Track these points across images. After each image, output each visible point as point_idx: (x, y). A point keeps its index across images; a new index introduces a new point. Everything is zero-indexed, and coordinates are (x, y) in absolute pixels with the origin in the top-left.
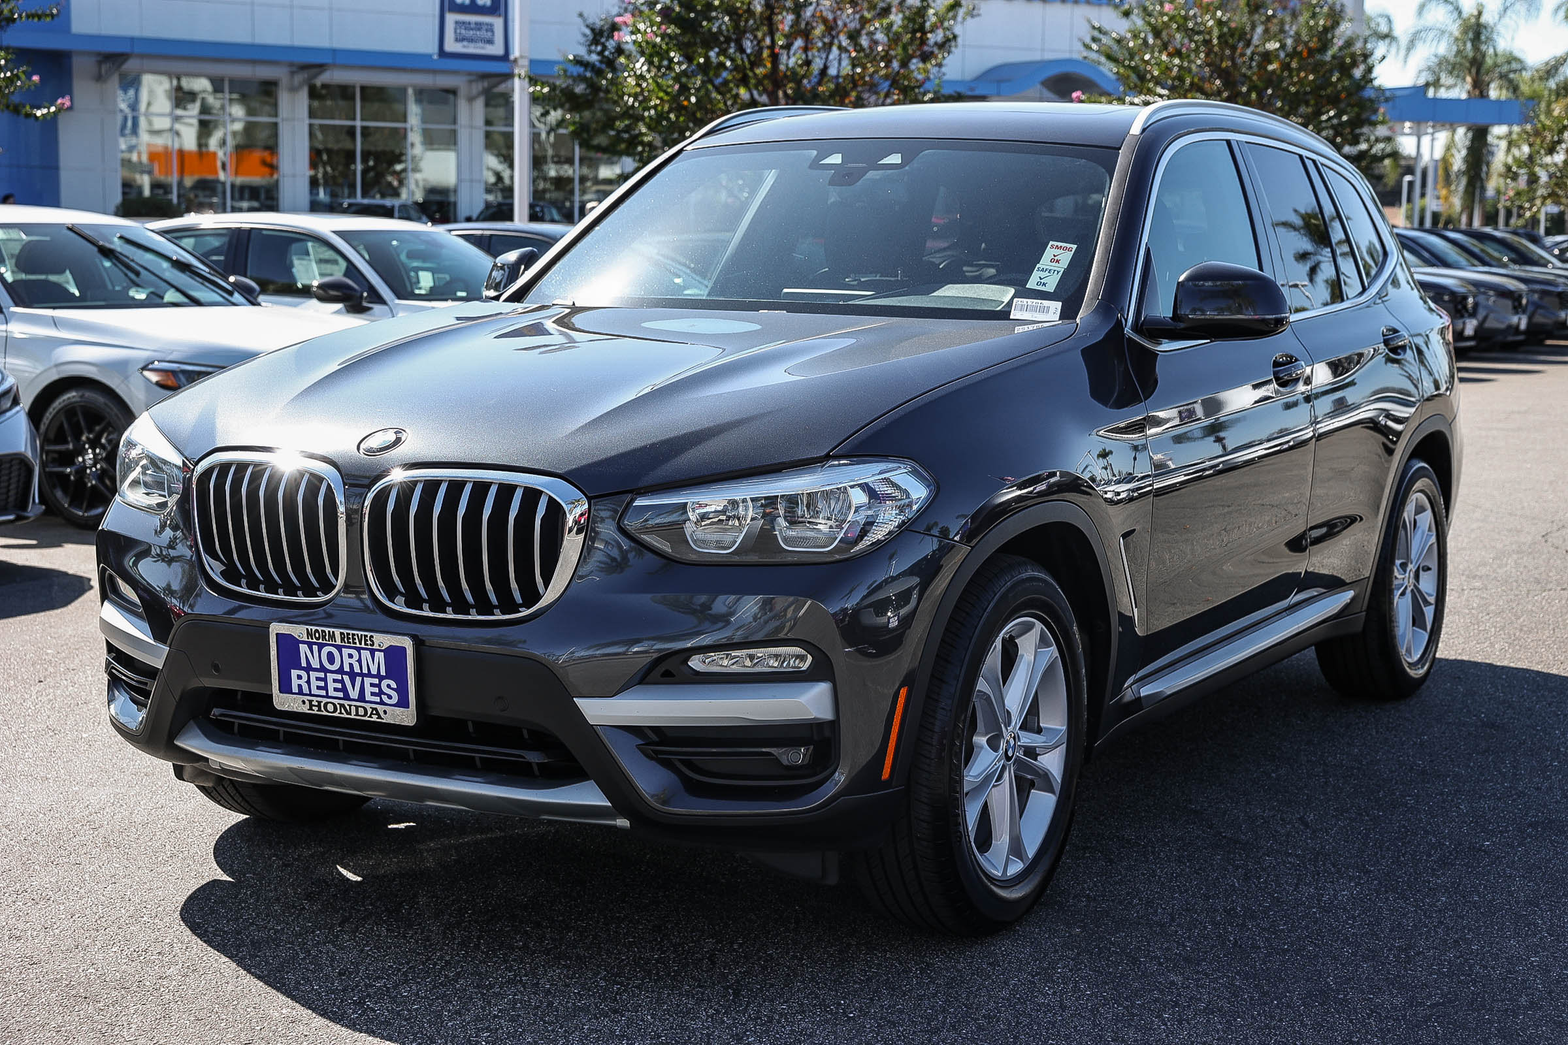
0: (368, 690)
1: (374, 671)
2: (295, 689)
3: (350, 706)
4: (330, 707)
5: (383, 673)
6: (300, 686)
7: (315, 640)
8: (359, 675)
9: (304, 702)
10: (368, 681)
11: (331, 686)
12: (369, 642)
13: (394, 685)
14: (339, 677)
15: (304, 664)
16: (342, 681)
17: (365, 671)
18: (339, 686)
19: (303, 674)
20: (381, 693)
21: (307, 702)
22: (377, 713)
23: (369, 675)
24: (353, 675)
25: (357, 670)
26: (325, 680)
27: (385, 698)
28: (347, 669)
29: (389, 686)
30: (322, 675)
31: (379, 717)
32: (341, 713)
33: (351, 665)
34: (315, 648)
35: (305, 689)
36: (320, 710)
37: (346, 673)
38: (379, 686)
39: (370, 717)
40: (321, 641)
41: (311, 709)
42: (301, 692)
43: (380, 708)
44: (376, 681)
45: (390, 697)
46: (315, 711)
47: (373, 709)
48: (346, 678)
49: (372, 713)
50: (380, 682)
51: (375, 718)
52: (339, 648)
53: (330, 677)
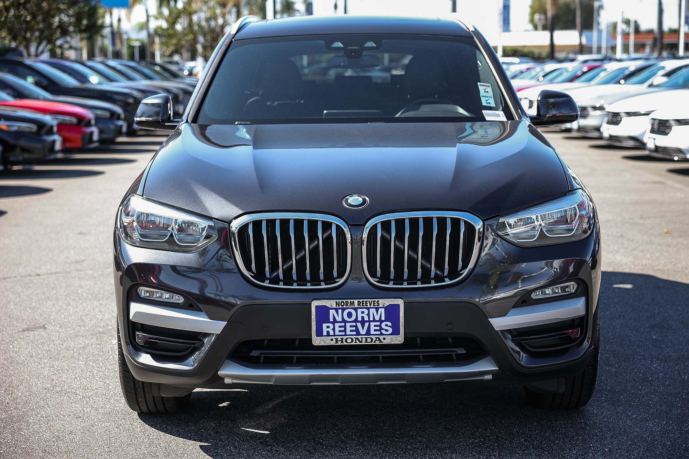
0: (372, 328)
1: (377, 318)
2: (325, 333)
3: (362, 338)
4: (349, 340)
5: (383, 318)
6: (328, 332)
7: (341, 307)
8: (367, 321)
9: (332, 340)
10: (372, 324)
11: (348, 329)
12: (376, 304)
13: (389, 324)
14: (354, 324)
15: (331, 320)
16: (356, 326)
17: (372, 319)
18: (354, 329)
19: (331, 326)
20: (381, 329)
21: (334, 340)
22: (380, 340)
23: (374, 320)
24: (363, 322)
25: (366, 319)
26: (345, 327)
27: (383, 332)
28: (360, 319)
29: (386, 325)
30: (343, 324)
31: (381, 342)
32: (356, 342)
33: (363, 317)
34: (340, 311)
35: (332, 333)
36: (342, 342)
37: (359, 322)
38: (380, 326)
39: (375, 342)
40: (345, 307)
41: (336, 342)
42: (328, 334)
43: (381, 337)
44: (378, 323)
45: (387, 331)
46: (339, 343)
47: (377, 338)
48: (359, 325)
49: (376, 340)
50: (381, 324)
51: (378, 343)
52: (356, 309)
53: (348, 325)
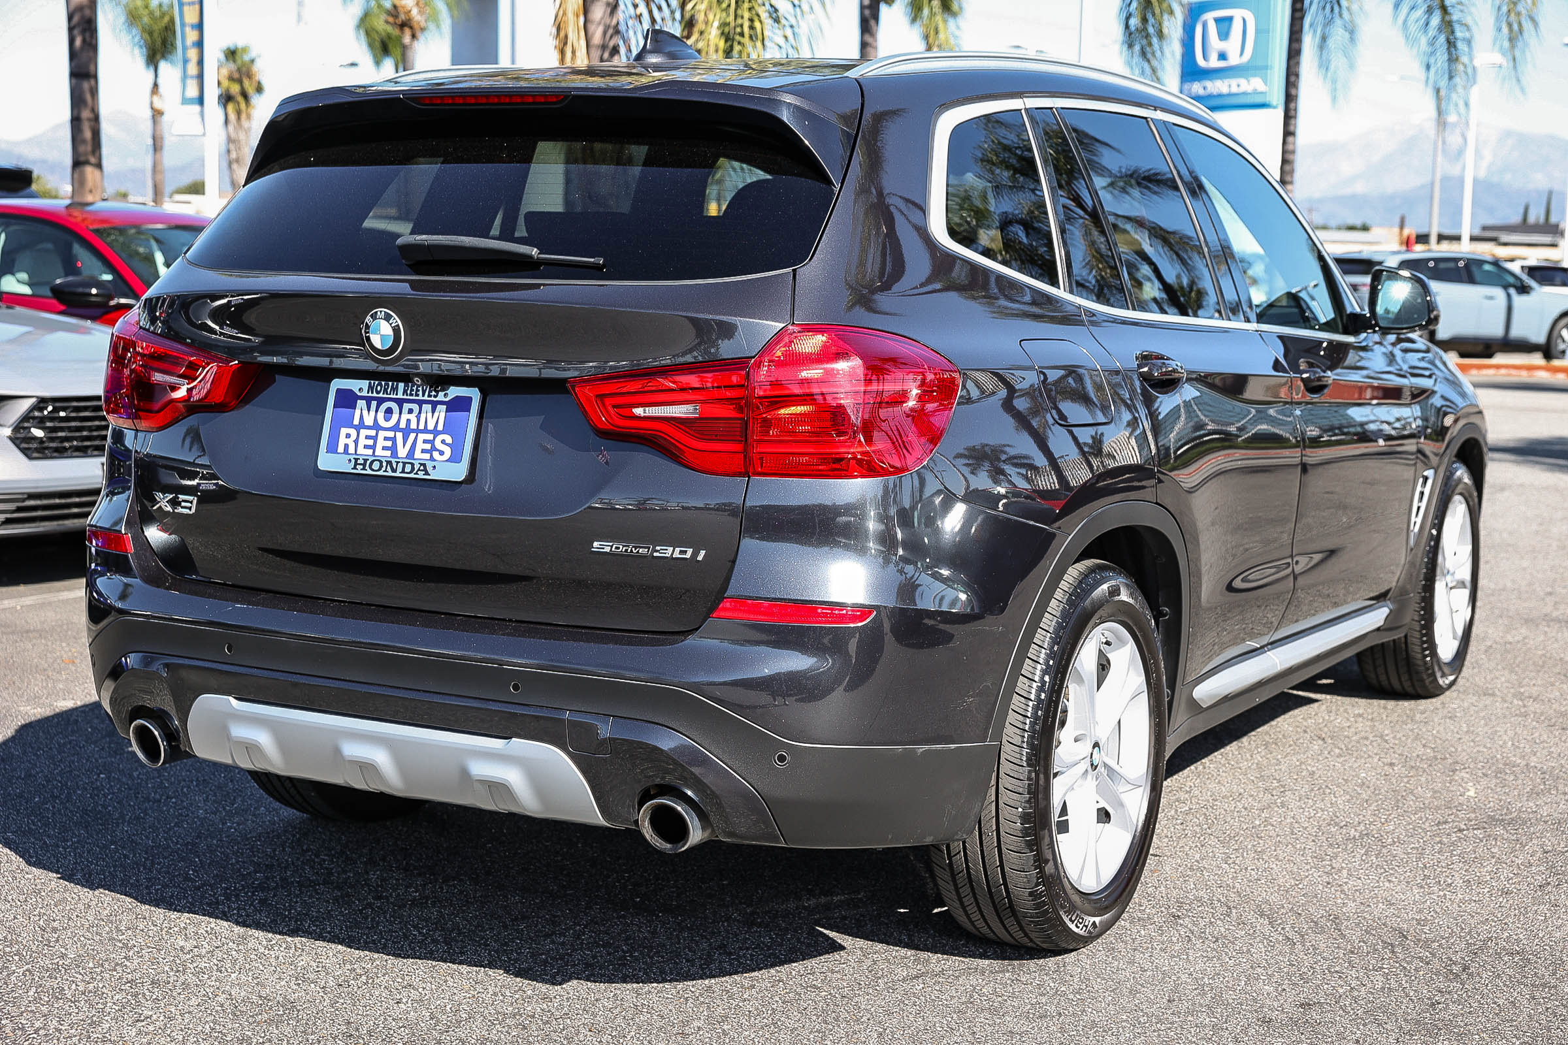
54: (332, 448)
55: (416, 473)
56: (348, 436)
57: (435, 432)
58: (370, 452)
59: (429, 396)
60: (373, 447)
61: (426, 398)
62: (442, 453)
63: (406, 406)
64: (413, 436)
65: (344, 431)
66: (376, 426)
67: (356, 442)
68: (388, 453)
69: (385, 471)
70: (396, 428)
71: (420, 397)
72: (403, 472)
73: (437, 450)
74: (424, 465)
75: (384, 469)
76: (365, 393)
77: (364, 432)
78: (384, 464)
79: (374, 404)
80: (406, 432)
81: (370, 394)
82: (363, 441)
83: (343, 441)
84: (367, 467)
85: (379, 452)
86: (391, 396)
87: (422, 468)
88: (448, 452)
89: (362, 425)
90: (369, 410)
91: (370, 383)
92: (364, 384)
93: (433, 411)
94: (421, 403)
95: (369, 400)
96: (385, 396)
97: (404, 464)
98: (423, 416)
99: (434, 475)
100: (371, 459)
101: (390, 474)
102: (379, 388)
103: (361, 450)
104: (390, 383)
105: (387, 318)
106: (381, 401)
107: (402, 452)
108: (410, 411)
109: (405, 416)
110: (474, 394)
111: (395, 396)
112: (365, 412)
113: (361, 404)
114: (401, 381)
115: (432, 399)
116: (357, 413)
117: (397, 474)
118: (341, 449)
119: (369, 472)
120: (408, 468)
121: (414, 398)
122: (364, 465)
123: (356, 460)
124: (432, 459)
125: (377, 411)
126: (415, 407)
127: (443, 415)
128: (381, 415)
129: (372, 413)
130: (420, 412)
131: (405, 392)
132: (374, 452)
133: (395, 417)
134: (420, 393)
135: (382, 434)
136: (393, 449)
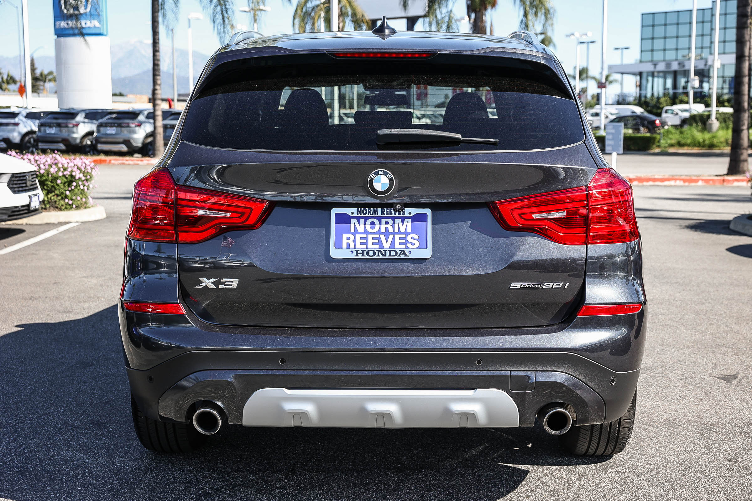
54: (339, 245)
55: (399, 256)
56: (348, 238)
57: (406, 233)
58: (365, 246)
59: (399, 214)
60: (366, 243)
61: (397, 215)
62: (413, 244)
63: (383, 221)
64: (391, 236)
65: (345, 236)
66: (366, 232)
67: (354, 241)
68: (377, 246)
69: (378, 256)
70: (379, 232)
71: (393, 215)
72: (390, 255)
73: (409, 243)
74: (404, 251)
75: (377, 254)
76: (355, 214)
77: (358, 236)
78: (377, 252)
79: (362, 221)
80: (387, 234)
81: (359, 215)
82: (358, 241)
83: (345, 242)
84: (365, 254)
85: (370, 246)
86: (374, 215)
87: (402, 253)
88: (417, 244)
89: (356, 232)
90: (359, 224)
91: (358, 209)
92: (355, 210)
93: (403, 222)
94: (393, 219)
95: (358, 219)
96: (370, 215)
97: (390, 252)
98: (396, 225)
99: (411, 256)
100: (367, 250)
101: (381, 257)
102: (365, 212)
103: (358, 245)
104: (372, 209)
105: (385, 174)
106: (366, 219)
107: (386, 245)
108: (387, 223)
109: (384, 227)
110: (428, 212)
111: (376, 215)
112: (357, 225)
113: (353, 221)
114: (379, 207)
115: (402, 216)
116: (352, 226)
117: (387, 257)
118: (344, 245)
119: (367, 257)
120: (393, 253)
121: (389, 216)
122: (363, 253)
123: (357, 251)
124: (407, 248)
125: (365, 224)
126: (390, 221)
127: (409, 224)
128: (368, 226)
129: (362, 225)
130: (394, 223)
131: (382, 213)
132: (367, 246)
133: (377, 227)
134: (393, 213)
135: (370, 237)
136: (380, 243)
